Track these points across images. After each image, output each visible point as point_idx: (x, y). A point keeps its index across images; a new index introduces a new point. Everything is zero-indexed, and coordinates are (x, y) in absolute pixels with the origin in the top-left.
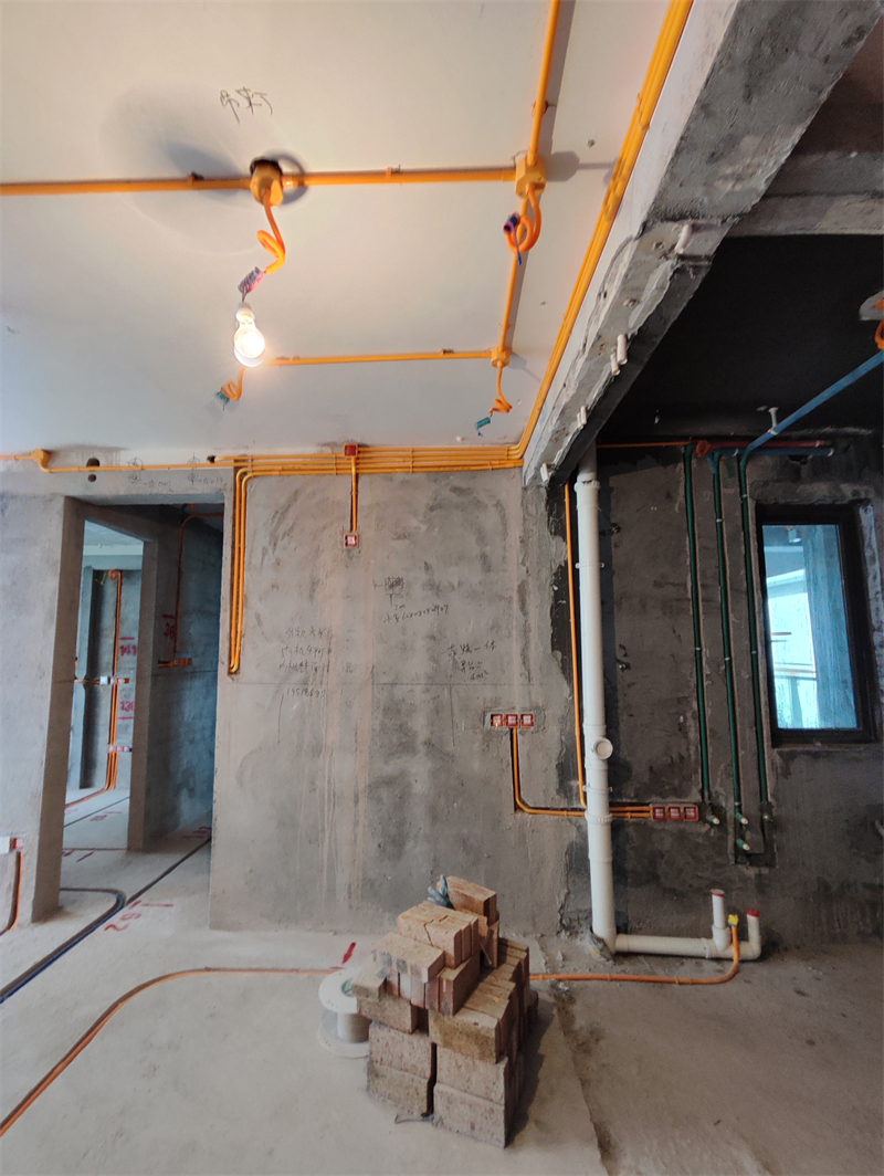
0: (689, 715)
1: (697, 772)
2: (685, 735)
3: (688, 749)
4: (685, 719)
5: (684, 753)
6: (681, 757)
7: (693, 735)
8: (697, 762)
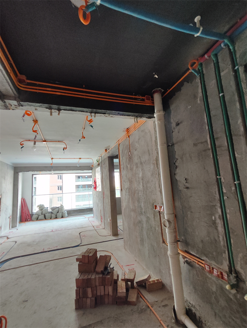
0: (217, 217)
1: (225, 253)
2: (216, 228)
3: (219, 237)
4: (215, 218)
5: (216, 238)
6: (216, 240)
7: (221, 229)
8: (224, 246)
